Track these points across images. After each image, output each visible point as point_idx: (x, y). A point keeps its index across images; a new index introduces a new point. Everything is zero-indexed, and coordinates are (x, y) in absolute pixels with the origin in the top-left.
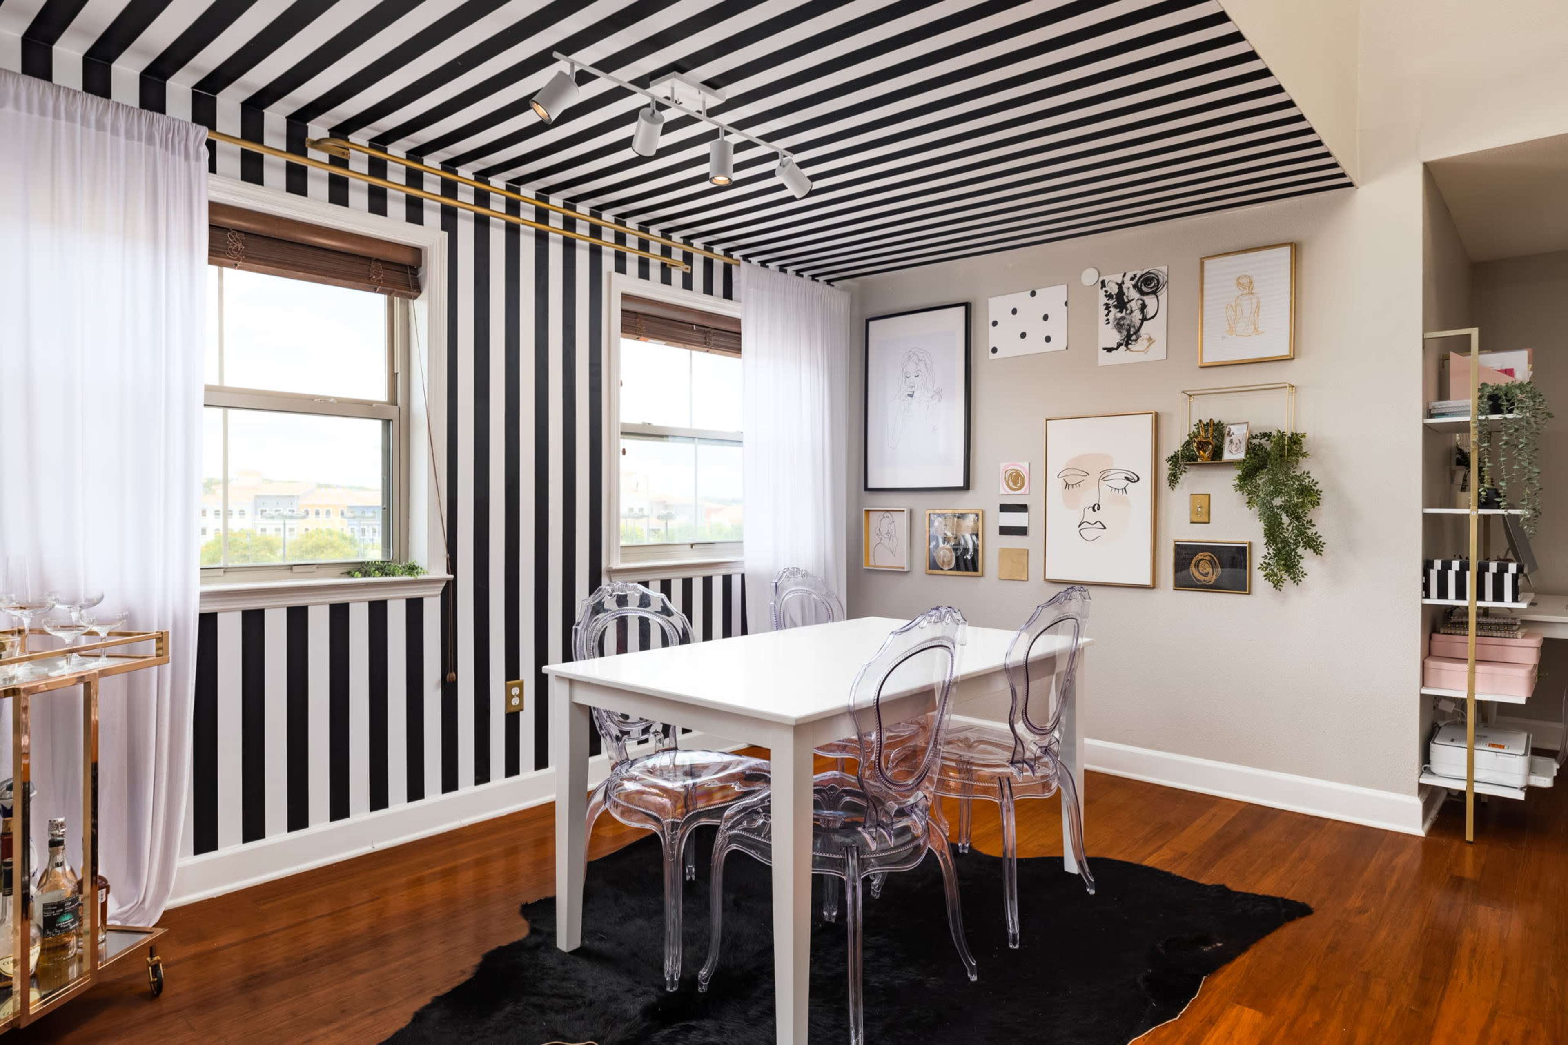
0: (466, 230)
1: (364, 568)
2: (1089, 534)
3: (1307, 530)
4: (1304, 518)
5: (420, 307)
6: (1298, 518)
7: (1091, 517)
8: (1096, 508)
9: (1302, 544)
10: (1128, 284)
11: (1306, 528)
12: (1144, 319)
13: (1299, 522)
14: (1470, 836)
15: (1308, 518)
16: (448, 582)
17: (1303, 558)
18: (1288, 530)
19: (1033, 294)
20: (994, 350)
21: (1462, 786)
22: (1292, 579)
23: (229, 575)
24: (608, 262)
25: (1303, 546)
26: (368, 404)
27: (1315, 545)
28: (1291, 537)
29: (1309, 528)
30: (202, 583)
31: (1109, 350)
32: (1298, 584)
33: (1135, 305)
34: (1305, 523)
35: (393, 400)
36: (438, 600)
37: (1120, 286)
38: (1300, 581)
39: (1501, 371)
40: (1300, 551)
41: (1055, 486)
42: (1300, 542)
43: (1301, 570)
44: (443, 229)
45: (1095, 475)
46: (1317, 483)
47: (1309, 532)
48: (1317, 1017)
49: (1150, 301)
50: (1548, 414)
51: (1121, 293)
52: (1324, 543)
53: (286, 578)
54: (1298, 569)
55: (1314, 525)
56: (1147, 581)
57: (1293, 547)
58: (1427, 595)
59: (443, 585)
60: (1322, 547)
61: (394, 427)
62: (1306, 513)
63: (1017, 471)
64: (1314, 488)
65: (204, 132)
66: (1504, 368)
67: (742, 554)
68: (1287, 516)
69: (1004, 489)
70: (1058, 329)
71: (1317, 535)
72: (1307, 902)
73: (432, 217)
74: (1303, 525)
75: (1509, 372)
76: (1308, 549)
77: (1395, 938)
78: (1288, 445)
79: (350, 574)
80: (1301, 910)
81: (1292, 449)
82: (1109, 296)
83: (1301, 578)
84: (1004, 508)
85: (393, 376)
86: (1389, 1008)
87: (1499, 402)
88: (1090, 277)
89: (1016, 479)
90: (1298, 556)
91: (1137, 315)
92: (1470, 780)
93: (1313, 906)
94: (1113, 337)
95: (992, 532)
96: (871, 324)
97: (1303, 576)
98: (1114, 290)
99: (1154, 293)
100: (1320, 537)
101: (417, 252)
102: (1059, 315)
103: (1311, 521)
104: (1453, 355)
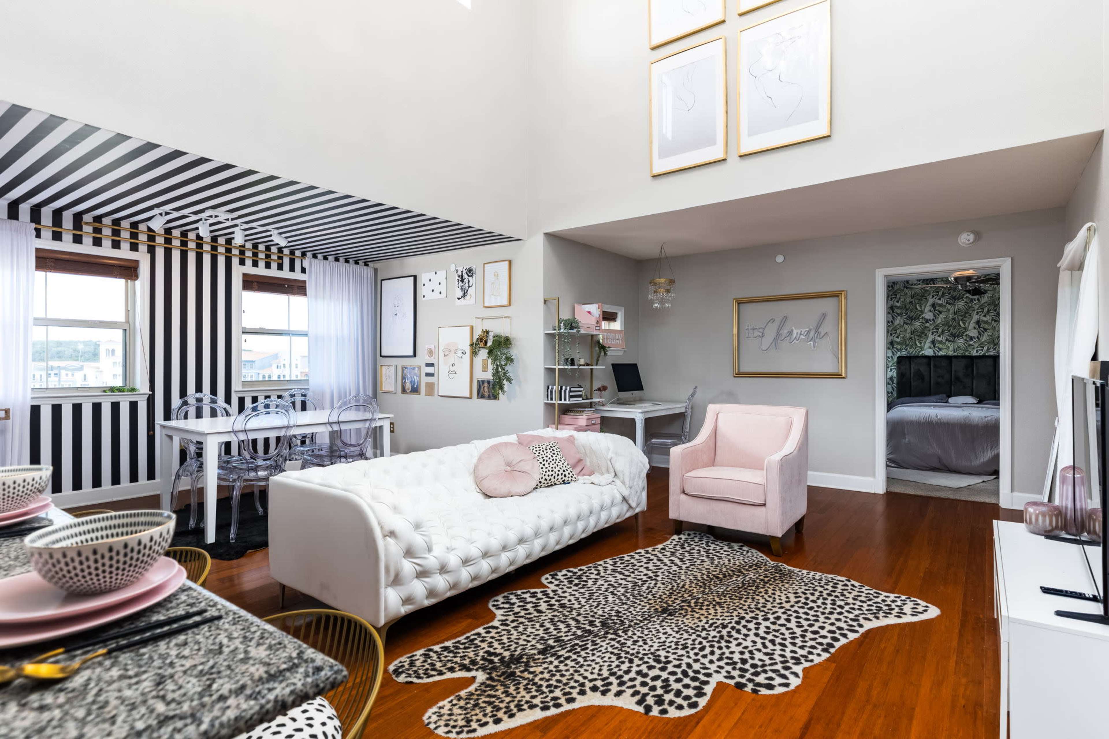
0: (160, 253)
1: (112, 389)
2: (452, 376)
4: (506, 369)
5: (138, 283)
7: (452, 369)
8: (453, 365)
10: (464, 272)
11: (507, 373)
12: (469, 287)
15: (508, 369)
16: (150, 395)
17: (505, 385)
18: (500, 374)
19: (436, 273)
20: (424, 296)
23: (48, 391)
24: (235, 261)
26: (115, 323)
27: (509, 380)
28: (502, 377)
30: (32, 394)
31: (459, 299)
33: (466, 281)
34: (507, 371)
35: (128, 321)
36: (145, 403)
37: (462, 272)
39: (587, 312)
40: (504, 382)
41: (441, 355)
42: (504, 379)
44: (148, 252)
45: (453, 351)
46: (512, 356)
47: (508, 375)
49: (470, 278)
51: (462, 276)
52: (513, 378)
53: (74, 393)
54: (504, 389)
55: (509, 372)
56: (468, 396)
57: (502, 381)
58: (548, 399)
59: (147, 396)
60: (512, 381)
61: (128, 331)
62: (507, 367)
63: (431, 349)
64: (511, 359)
65: (33, 225)
67: (308, 385)
69: (427, 357)
70: (443, 288)
71: (510, 376)
73: (143, 248)
75: (590, 312)
76: (506, 381)
78: (504, 340)
79: (104, 391)
81: (507, 342)
82: (459, 276)
84: (428, 365)
85: (127, 311)
87: (572, 325)
88: (453, 268)
89: (431, 352)
91: (467, 285)
94: (460, 294)
95: (423, 375)
96: (383, 282)
97: (505, 392)
98: (460, 274)
99: (472, 276)
101: (137, 262)
102: (444, 282)
104: (576, 305)
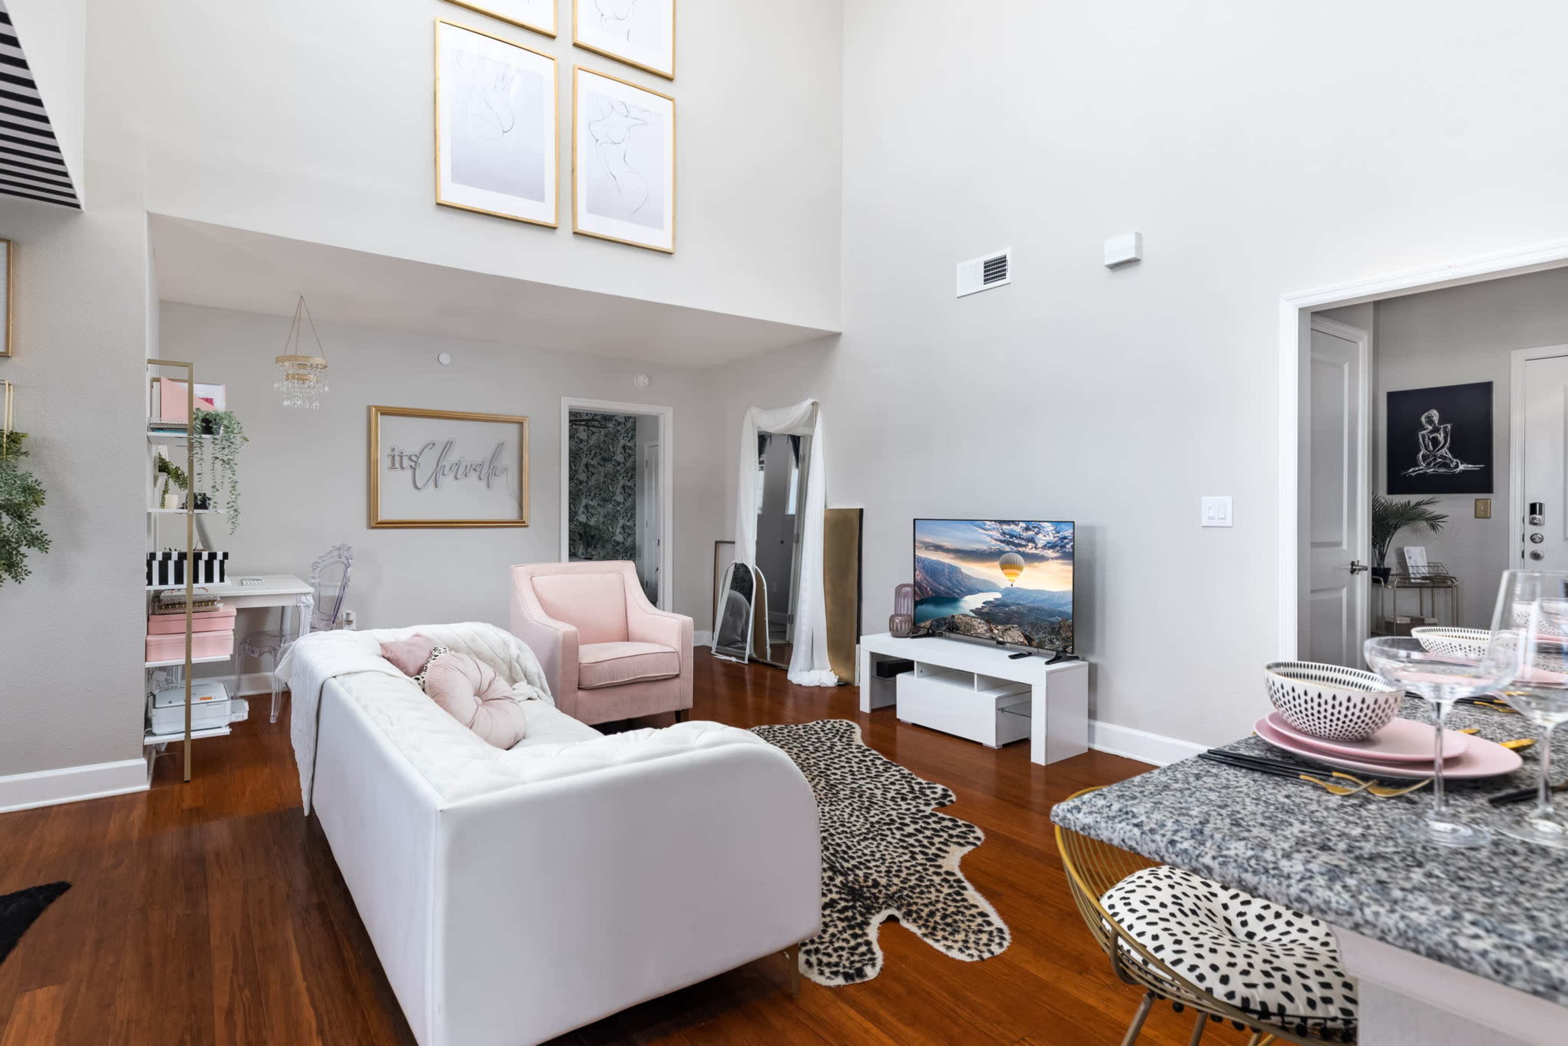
3: (32, 529)
4: (28, 517)
6: (20, 517)
9: (24, 543)
11: (29, 527)
13: (22, 521)
14: (187, 776)
15: (33, 517)
17: (26, 556)
18: (8, 529)
21: (181, 737)
22: (13, 577)
25: (26, 545)
27: (38, 541)
28: (12, 536)
29: (34, 527)
32: (20, 583)
34: (29, 522)
38: (23, 579)
39: (203, 399)
40: (23, 549)
42: (22, 541)
43: (24, 568)
46: (40, 483)
47: (33, 531)
48: (111, 960)
50: (244, 438)
52: (50, 541)
54: (21, 567)
55: (38, 524)
57: (14, 546)
58: (150, 583)
60: (48, 545)
62: (31, 512)
64: (37, 487)
66: (205, 397)
68: (8, 514)
71: (42, 534)
72: (61, 879)
74: (26, 523)
75: (210, 401)
76: (32, 547)
77: (155, 872)
78: (7, 443)
80: (62, 888)
81: (10, 448)
83: (24, 577)
86: (169, 922)
87: (210, 425)
90: (21, 554)
92: (188, 730)
93: (68, 880)
97: (26, 575)
100: (46, 535)
103: (35, 520)
104: (164, 380)
